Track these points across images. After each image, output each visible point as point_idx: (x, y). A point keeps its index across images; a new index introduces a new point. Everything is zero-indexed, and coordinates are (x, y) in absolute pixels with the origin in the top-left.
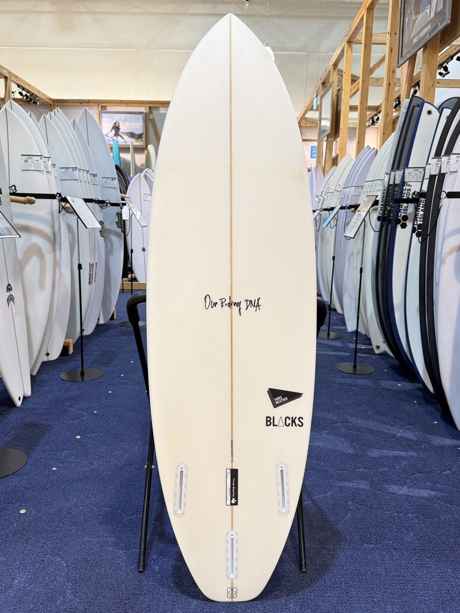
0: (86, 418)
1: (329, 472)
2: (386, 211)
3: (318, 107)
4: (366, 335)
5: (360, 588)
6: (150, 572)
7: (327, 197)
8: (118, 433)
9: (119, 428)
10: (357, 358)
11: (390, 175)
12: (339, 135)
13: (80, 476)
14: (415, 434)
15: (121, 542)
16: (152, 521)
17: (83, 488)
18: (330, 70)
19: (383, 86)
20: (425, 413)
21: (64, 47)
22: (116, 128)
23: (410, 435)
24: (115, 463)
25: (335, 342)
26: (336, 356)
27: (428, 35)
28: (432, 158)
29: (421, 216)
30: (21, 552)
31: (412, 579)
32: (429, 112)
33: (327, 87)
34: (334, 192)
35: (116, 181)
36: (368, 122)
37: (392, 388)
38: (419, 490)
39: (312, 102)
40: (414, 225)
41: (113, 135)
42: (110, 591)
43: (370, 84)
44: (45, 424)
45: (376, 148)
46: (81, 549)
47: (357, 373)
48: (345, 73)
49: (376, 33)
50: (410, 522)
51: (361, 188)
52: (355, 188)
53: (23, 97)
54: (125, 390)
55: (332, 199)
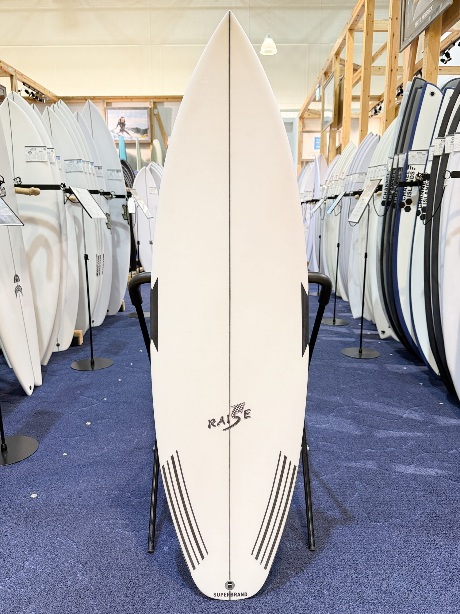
0: (96, 406)
1: (336, 453)
2: (390, 196)
3: (321, 98)
4: (371, 321)
5: (368, 565)
6: (159, 552)
7: (332, 186)
8: (127, 419)
9: (128, 414)
10: (363, 343)
11: (393, 159)
12: (342, 124)
13: (90, 461)
14: (421, 415)
15: (131, 524)
16: (161, 503)
17: (93, 472)
18: (332, 59)
19: (385, 75)
20: (431, 395)
21: (69, 45)
22: (122, 124)
23: (416, 416)
24: (124, 447)
25: (341, 328)
26: (342, 342)
27: (430, 17)
28: (436, 139)
29: (425, 199)
30: (32, 535)
31: (420, 556)
32: (432, 94)
33: (330, 77)
34: (338, 180)
35: (121, 173)
36: (371, 112)
37: (398, 371)
38: (426, 469)
39: (315, 93)
40: (418, 208)
41: (119, 131)
42: (120, 572)
43: (372, 73)
44: (56, 412)
45: (379, 135)
46: (91, 532)
47: (363, 357)
48: (347, 61)
49: (378, 21)
50: (417, 500)
51: (364, 174)
52: (359, 175)
53: (30, 95)
54: (134, 378)
55: (336, 188)
